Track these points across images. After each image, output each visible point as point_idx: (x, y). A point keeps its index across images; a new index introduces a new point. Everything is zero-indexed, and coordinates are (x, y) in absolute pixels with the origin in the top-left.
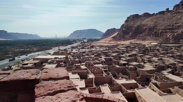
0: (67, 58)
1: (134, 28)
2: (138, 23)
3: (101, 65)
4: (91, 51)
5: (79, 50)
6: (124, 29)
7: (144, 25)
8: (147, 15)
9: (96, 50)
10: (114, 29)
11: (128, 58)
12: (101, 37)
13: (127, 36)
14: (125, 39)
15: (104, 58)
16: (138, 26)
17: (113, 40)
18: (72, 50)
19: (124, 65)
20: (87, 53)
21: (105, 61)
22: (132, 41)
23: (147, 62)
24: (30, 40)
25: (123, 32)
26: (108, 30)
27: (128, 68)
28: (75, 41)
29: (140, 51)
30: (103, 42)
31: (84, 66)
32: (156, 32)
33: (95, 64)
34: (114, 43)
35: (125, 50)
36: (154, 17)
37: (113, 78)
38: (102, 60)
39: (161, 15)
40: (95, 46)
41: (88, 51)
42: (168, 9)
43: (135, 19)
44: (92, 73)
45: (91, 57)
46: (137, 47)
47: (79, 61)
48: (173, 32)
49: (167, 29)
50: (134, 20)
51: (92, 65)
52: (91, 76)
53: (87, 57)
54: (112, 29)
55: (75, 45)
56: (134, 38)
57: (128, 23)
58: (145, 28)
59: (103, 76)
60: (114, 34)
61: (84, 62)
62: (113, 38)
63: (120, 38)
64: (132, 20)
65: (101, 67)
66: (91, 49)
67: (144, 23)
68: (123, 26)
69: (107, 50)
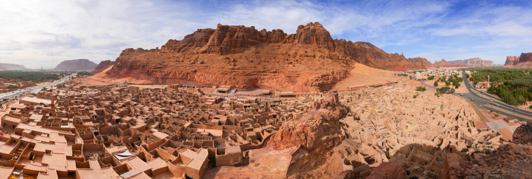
0: (52, 105)
1: (129, 64)
2: (133, 59)
3: (91, 123)
4: (81, 96)
5: (67, 92)
6: (119, 63)
7: (138, 61)
8: (140, 50)
9: (86, 95)
10: (109, 61)
11: (122, 110)
12: (93, 70)
13: (122, 72)
14: (120, 77)
15: (96, 111)
16: (132, 62)
17: (107, 77)
18: (58, 92)
19: (117, 121)
20: (76, 99)
21: (96, 115)
22: (127, 79)
23: (139, 115)
24: (17, 73)
25: (118, 66)
26: (102, 62)
27: (120, 125)
28: (63, 75)
29: (133, 98)
30: (95, 78)
31: (72, 123)
32: (148, 71)
33: (85, 121)
34: (107, 82)
35: (118, 96)
36: (147, 53)
37: (104, 146)
38: (92, 113)
39: (153, 53)
40: (85, 87)
41: (77, 96)
42: (157, 48)
43: (130, 53)
44: (81, 136)
45: (80, 108)
46: (131, 91)
47: (67, 114)
48: (161, 72)
49: (158, 68)
50: (128, 54)
51: (81, 123)
52: (80, 141)
53: (76, 108)
54: (106, 61)
55: (62, 81)
56: (129, 76)
57: (123, 57)
58: (139, 64)
59: (93, 141)
60: (109, 67)
61: (71, 118)
62: (108, 73)
63: (115, 74)
64: (127, 54)
65: (92, 126)
66: (80, 92)
67: (138, 58)
68: (118, 59)
69: (99, 94)
